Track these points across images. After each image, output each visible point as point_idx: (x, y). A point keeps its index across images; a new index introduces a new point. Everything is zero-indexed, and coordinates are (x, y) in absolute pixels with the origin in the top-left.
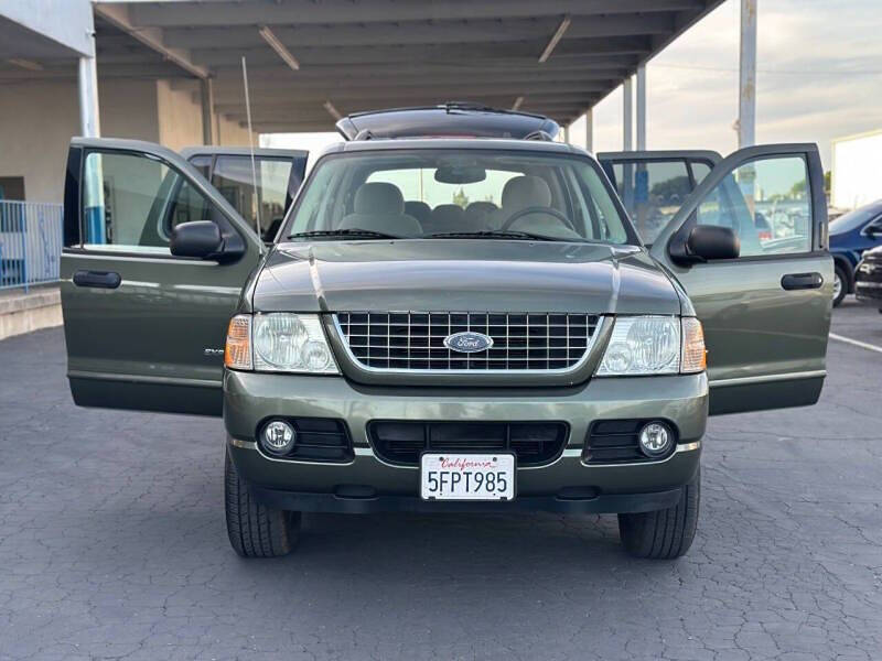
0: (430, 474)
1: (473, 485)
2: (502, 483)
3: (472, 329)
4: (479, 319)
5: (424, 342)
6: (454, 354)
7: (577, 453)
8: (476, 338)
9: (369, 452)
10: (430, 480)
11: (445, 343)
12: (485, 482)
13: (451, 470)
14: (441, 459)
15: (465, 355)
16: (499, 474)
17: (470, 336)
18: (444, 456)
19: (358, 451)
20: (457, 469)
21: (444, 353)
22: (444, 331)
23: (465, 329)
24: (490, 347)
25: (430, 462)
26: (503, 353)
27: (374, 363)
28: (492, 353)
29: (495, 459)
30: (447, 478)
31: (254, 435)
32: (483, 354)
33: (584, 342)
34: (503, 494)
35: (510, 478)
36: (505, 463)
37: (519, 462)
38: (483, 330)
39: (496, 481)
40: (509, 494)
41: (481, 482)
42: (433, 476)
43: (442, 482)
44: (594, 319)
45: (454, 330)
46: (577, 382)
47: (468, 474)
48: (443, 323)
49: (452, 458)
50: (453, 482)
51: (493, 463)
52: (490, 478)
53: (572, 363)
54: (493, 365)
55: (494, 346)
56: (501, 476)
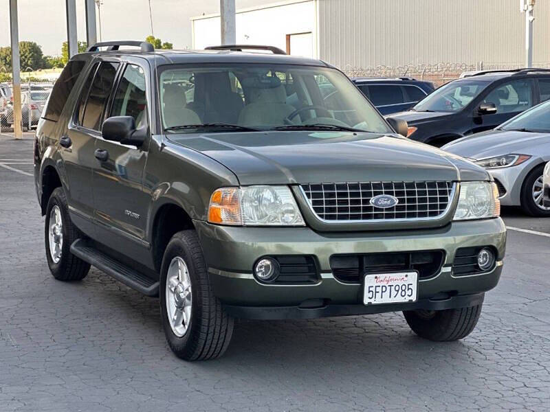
0: (369, 287)
1: (394, 293)
2: (410, 291)
3: (386, 193)
4: (388, 186)
5: (358, 202)
6: (376, 209)
7: (449, 269)
8: (389, 199)
9: (330, 276)
10: (369, 291)
11: (370, 202)
12: (400, 291)
13: (381, 284)
14: (376, 277)
15: (382, 210)
16: (408, 285)
17: (386, 198)
18: (378, 275)
19: (324, 276)
20: (385, 284)
21: (370, 209)
22: (370, 195)
23: (381, 193)
24: (396, 204)
25: (370, 280)
26: (403, 208)
27: (328, 217)
28: (398, 208)
29: (406, 276)
30: (379, 289)
31: (251, 269)
32: (392, 209)
33: (446, 199)
34: (411, 298)
35: (414, 287)
36: (412, 277)
37: (420, 277)
38: (391, 193)
39: (406, 290)
40: (414, 298)
41: (398, 291)
42: (371, 289)
43: (376, 292)
44: (450, 185)
45: (376, 194)
46: (444, 224)
47: (391, 286)
48: (369, 190)
49: (382, 276)
50: (382, 292)
51: (405, 279)
52: (403, 288)
53: (441, 212)
54: (399, 216)
55: (399, 203)
56: (410, 286)
